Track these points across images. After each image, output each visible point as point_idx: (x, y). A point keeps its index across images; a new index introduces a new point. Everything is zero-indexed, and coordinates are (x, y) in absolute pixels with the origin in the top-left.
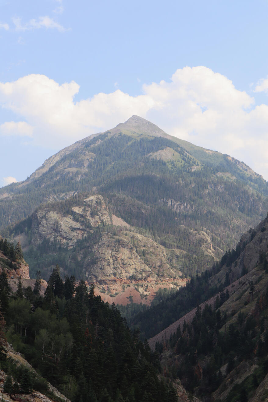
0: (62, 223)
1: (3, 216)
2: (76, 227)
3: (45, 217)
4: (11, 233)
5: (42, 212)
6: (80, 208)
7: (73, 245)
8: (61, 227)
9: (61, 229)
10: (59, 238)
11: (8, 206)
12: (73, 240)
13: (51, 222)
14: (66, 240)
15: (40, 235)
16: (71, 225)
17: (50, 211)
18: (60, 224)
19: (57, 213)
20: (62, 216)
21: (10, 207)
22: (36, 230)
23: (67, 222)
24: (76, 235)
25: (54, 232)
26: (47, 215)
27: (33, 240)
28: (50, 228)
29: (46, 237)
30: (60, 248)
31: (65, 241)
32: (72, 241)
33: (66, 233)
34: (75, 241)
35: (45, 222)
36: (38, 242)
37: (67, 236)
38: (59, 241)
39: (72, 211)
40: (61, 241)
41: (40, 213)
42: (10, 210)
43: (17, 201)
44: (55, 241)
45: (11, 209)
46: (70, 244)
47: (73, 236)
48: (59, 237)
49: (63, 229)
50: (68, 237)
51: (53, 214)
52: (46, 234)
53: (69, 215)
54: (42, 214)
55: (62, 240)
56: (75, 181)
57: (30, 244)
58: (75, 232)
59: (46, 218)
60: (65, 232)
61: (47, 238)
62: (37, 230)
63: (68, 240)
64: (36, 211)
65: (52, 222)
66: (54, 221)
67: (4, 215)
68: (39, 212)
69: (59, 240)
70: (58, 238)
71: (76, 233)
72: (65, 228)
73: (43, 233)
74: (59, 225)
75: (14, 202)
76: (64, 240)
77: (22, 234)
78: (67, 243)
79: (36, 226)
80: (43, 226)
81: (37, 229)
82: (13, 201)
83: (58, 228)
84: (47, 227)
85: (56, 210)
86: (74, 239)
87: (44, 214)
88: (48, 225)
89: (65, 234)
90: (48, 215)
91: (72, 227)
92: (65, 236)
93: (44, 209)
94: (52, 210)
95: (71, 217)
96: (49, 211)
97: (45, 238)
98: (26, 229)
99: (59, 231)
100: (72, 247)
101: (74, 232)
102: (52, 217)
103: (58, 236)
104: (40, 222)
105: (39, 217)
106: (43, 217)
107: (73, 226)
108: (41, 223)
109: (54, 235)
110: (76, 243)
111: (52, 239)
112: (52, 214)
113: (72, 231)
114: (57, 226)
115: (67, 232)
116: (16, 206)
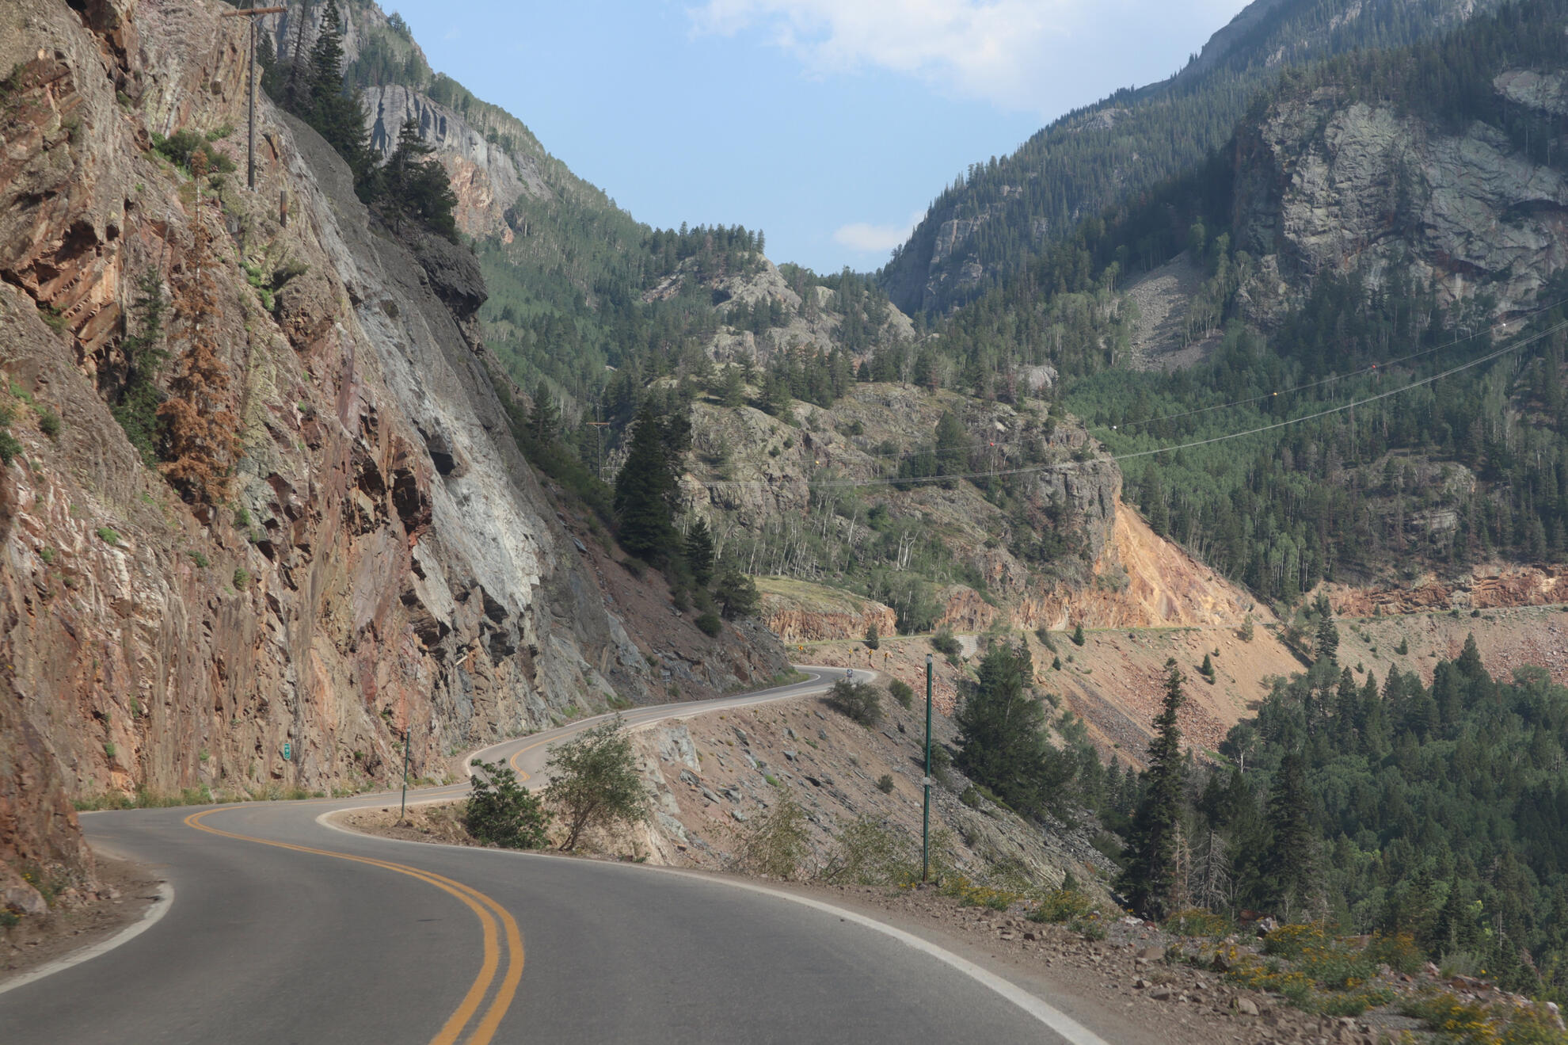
0: (1434, 173)
1: (1066, 212)
2: (1531, 194)
3: (1316, 141)
4: (1102, 259)
5: (1296, 117)
6: (1542, 74)
7: (1521, 314)
8: (1427, 197)
9: (1428, 213)
10: (1423, 270)
11: (1095, 160)
12: (1520, 278)
13: (1360, 172)
14: (1473, 281)
15: (1294, 260)
16: (1497, 183)
17: (1352, 103)
18: (1423, 180)
19: (1400, 115)
20: (1430, 132)
21: (1104, 164)
22: (1260, 229)
23: (1466, 164)
24: (1534, 247)
25: (1384, 235)
26: (1329, 131)
27: (1243, 291)
28: (1356, 207)
29: (1334, 266)
30: (1432, 336)
31: (1464, 289)
32: (1517, 289)
33: (1470, 234)
34: (1535, 283)
35: (1319, 170)
36: (1281, 303)
37: (1478, 258)
38: (1427, 290)
39: (1501, 100)
40: (1439, 287)
41: (1281, 120)
42: (1102, 180)
43: (1141, 136)
44: (1394, 289)
45: (1107, 177)
46: (1504, 306)
47: (1520, 252)
48: (1422, 263)
49: (1445, 211)
50: (1482, 264)
51: (1371, 118)
52: (1331, 248)
53: (1480, 123)
54: (1298, 124)
55: (1440, 281)
56: (1450, 18)
57: (1224, 318)
58: (1526, 230)
59: (1325, 146)
60: (1457, 229)
61: (1343, 270)
62: (1270, 227)
63: (1486, 283)
64: (1258, 112)
65: (1365, 172)
66: (1379, 161)
67: (1071, 209)
68: (1277, 114)
69: (1426, 284)
70: (1412, 268)
71: (1537, 231)
72: (1458, 203)
73: (1313, 240)
74: (1418, 190)
75: (1127, 141)
76: (1459, 282)
77: (1176, 259)
78: (1477, 297)
79: (1260, 206)
80: (1311, 200)
81: (1271, 221)
82: (1121, 135)
83: (1410, 203)
84: (1337, 203)
85: (1387, 99)
86: (1523, 271)
87: (1312, 123)
88: (1339, 191)
89: (1462, 239)
90: (1338, 127)
91: (1502, 195)
92: (1460, 254)
93: (1308, 94)
94: (1362, 99)
95: (1491, 133)
96: (1342, 104)
97: (1325, 276)
98: (1200, 228)
99: (1421, 227)
100: (1516, 327)
101: (1519, 227)
102: (1367, 139)
103: (1411, 260)
104: (1290, 177)
105: (1277, 149)
106: (1304, 145)
107: (1509, 188)
108: (1296, 179)
109: (1384, 256)
110: (1540, 298)
111: (1373, 281)
112: (1362, 122)
113: (1503, 220)
114: (1402, 194)
115: (1470, 226)
116: (1135, 157)
